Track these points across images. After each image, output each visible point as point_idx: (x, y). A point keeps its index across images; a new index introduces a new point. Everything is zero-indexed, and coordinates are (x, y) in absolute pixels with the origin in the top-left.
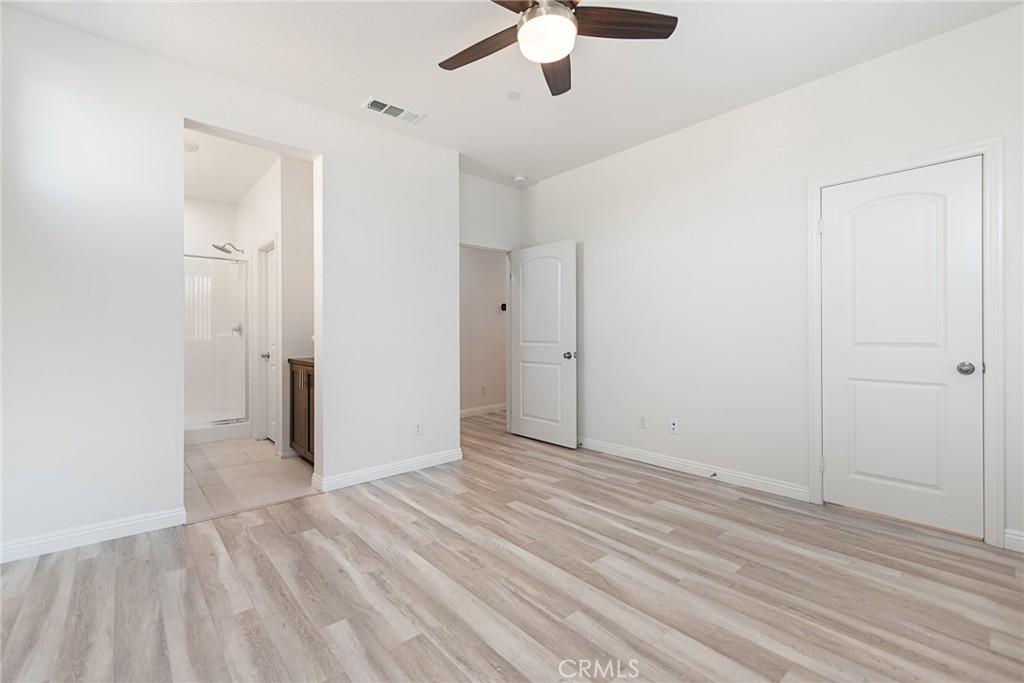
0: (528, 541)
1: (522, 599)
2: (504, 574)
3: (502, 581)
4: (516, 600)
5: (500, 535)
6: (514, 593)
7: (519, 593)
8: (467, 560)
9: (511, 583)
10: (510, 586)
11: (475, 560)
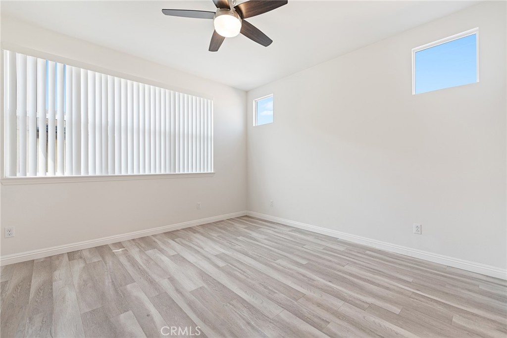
0: (234, 302)
1: (241, 270)
2: (249, 280)
3: (250, 277)
4: (244, 270)
5: (254, 307)
6: (244, 272)
7: (242, 272)
8: (270, 288)
9: (245, 276)
10: (246, 275)
11: (265, 287)
